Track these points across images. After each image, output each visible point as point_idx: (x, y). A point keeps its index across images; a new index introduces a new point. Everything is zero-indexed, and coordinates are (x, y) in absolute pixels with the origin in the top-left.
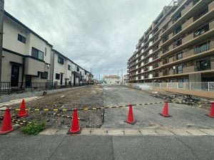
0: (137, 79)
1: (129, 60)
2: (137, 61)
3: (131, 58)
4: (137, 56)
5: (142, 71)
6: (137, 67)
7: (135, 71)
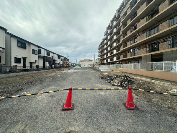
0: (105, 61)
1: (100, 46)
2: (105, 47)
3: (101, 44)
4: (105, 42)
5: (109, 55)
6: (105, 52)
7: (103, 55)
